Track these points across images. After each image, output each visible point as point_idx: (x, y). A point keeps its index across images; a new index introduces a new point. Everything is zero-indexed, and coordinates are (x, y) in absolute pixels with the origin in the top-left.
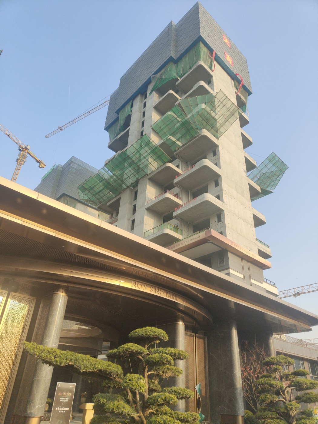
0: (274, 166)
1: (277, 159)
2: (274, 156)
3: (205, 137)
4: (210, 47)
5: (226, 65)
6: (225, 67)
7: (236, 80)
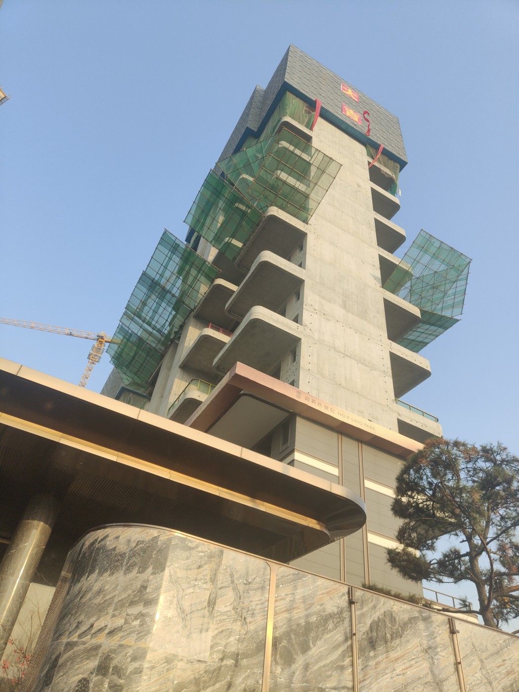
0: (436, 259)
1: (437, 244)
2: (427, 237)
3: (273, 218)
4: (306, 97)
5: (343, 122)
6: (343, 126)
7: (369, 144)
